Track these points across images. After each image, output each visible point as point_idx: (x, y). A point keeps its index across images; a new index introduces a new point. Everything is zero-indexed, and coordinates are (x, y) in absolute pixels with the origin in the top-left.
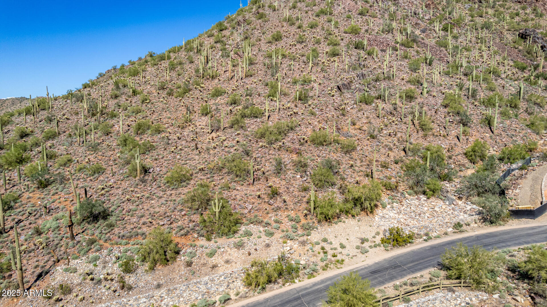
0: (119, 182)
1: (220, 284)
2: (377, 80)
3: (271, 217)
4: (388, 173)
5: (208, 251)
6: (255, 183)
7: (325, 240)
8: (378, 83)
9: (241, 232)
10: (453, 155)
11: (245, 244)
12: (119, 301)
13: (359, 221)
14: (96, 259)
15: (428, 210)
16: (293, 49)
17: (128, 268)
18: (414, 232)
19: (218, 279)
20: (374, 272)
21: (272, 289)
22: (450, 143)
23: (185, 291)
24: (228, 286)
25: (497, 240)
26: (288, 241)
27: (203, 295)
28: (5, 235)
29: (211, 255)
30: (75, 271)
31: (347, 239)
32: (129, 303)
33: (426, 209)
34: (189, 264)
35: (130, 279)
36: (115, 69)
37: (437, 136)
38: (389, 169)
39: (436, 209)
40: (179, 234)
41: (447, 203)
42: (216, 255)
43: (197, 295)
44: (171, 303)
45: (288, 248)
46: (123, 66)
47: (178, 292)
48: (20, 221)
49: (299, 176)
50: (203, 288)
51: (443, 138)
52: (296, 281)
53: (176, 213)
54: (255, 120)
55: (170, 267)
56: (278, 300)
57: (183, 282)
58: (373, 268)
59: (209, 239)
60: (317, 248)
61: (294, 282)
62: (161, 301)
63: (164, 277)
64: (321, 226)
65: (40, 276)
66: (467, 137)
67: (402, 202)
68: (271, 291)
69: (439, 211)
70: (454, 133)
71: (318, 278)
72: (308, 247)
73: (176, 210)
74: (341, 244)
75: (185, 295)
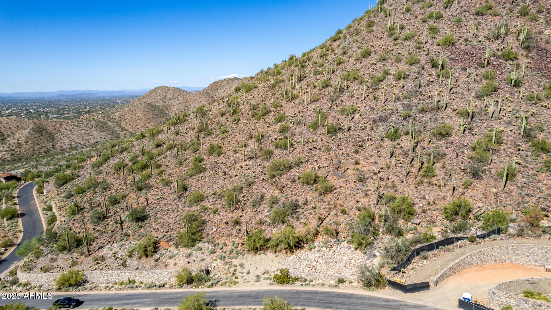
0: (170, 195)
1: (165, 276)
2: (423, 111)
3: (222, 240)
4: (342, 218)
5: (171, 254)
6: (235, 211)
7: (242, 265)
8: (421, 115)
9: (196, 247)
10: (430, 209)
11: (192, 256)
12: (118, 272)
13: (276, 256)
14: (123, 245)
15: (346, 260)
16: (370, 69)
17: (131, 255)
18: (302, 276)
19: (164, 273)
20: (240, 296)
21: (185, 287)
22: (439, 195)
23: (147, 275)
24: (170, 279)
25: (344, 301)
26: (218, 260)
27: (156, 280)
28: (106, 220)
29: (170, 258)
30: (111, 250)
31: (257, 268)
32: (122, 274)
33: (345, 258)
34: (157, 260)
35: (129, 261)
36: (262, 72)
37: (432, 185)
38: (345, 216)
39: (353, 261)
40: (165, 240)
41: (365, 258)
42: (173, 259)
43: (153, 279)
44: (140, 280)
45: (215, 265)
46: (269, 69)
47: (143, 274)
48: (117, 212)
49: (266, 211)
50: (156, 276)
51: (437, 188)
52: (200, 287)
53: (175, 226)
54: (282, 151)
55: (147, 259)
56: (180, 295)
57: (148, 269)
58: (242, 294)
59: (177, 247)
60: (232, 270)
61: (198, 288)
62: (136, 277)
63: (142, 264)
64: (248, 254)
65: (99, 249)
66: (466, 190)
67: (333, 247)
68: (184, 288)
69: (353, 264)
70: (453, 183)
71: (214, 289)
72: (228, 266)
73: (176, 223)
74: (249, 271)
75: (146, 277)
